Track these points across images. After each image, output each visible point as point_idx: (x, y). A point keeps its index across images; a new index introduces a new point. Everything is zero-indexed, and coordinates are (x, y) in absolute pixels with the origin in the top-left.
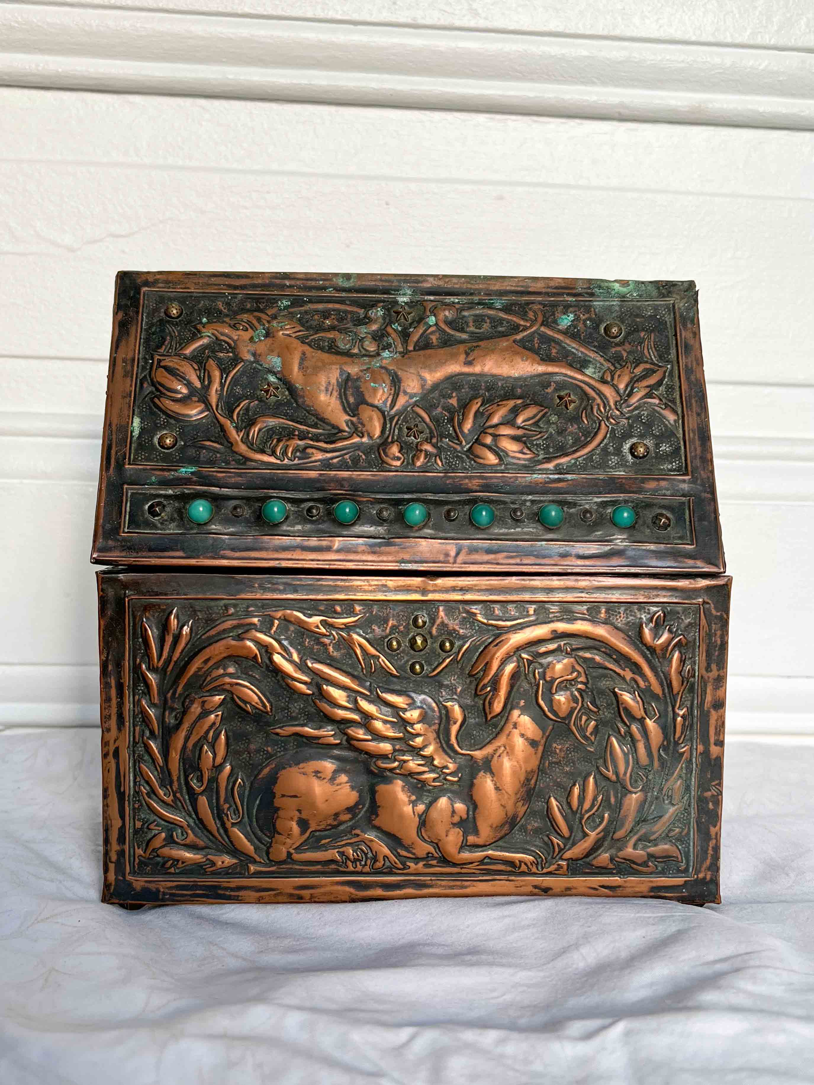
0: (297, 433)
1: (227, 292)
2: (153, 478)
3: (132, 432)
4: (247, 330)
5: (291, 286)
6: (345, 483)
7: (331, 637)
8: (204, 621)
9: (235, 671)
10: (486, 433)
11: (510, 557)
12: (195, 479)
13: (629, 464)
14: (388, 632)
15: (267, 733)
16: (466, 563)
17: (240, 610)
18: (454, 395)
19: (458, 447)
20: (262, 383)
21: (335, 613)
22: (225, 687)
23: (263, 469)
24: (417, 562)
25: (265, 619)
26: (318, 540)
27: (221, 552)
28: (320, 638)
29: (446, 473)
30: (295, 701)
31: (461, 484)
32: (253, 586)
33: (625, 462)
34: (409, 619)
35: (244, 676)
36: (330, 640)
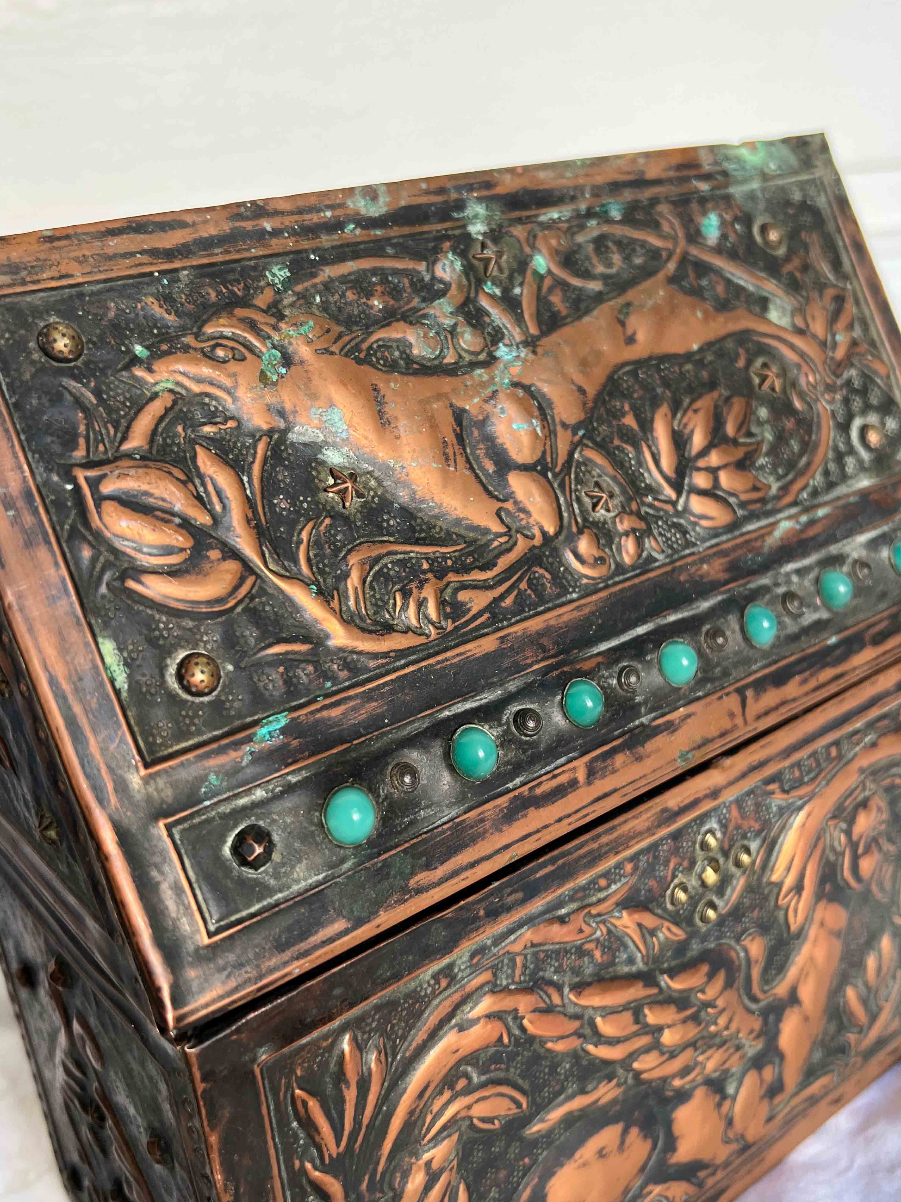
0: (425, 566)
1: (155, 269)
2: (212, 777)
3: (112, 681)
4: (244, 359)
5: (276, 233)
6: (544, 641)
7: (598, 933)
8: (403, 1025)
9: (469, 1078)
10: (699, 469)
11: (804, 681)
12: (295, 743)
13: (867, 465)
14: (669, 878)
15: (522, 1139)
16: (758, 717)
17: (460, 970)
18: (627, 408)
19: (669, 508)
20: (319, 473)
21: (600, 890)
22: (459, 1116)
23: (403, 667)
24: (699, 747)
25: (502, 962)
26: (555, 777)
27: (412, 883)
28: (583, 944)
29: (672, 562)
30: (558, 1065)
31: (702, 577)
32: (477, 918)
33: (860, 462)
34: (694, 843)
35: (483, 1078)
36: (597, 939)
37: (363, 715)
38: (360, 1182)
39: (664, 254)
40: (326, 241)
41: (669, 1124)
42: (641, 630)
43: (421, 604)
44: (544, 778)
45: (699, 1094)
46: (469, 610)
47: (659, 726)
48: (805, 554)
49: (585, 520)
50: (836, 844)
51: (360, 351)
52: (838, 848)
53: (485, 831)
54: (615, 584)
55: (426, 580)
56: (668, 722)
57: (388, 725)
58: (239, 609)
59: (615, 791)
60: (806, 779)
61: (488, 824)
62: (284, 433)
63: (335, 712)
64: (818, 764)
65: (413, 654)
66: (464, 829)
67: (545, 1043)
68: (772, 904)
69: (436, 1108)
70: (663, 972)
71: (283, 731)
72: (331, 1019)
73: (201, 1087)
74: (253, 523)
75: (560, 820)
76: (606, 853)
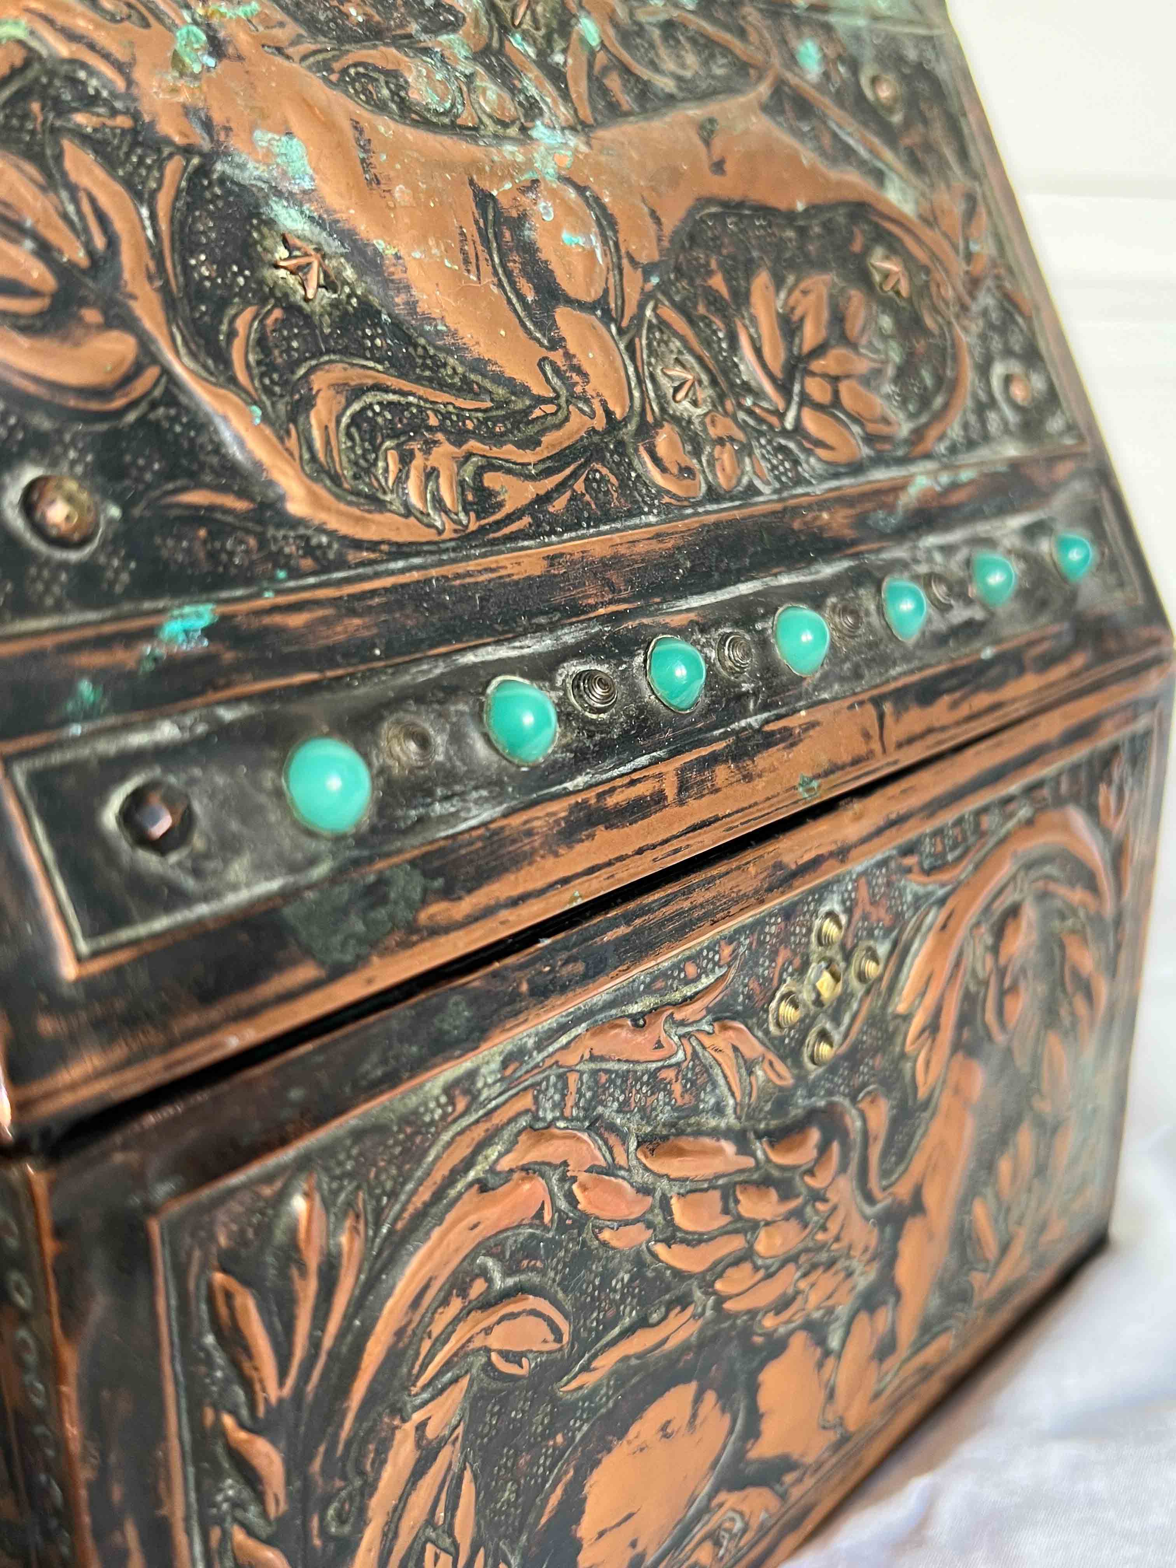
2: (85, 686)
4: (145, 25)
6: (613, 575)
7: (680, 1056)
8: (394, 1171)
9: (490, 1281)
11: (954, 705)
12: (229, 656)
13: (1012, 427)
14: (775, 983)
15: (554, 1400)
16: (900, 746)
17: (486, 1085)
18: (714, 265)
19: (774, 420)
20: (263, 237)
21: (687, 982)
22: (472, 1346)
23: (402, 571)
24: (827, 773)
25: (547, 1078)
26: (633, 783)
27: (423, 917)
28: (659, 1069)
29: (781, 500)
30: (614, 1274)
31: (821, 529)
32: (515, 996)
33: (1005, 423)
34: (810, 930)
35: (510, 1281)
36: (678, 1064)
37: (339, 633)
38: (310, 1458)
41: (754, 1391)
42: (745, 588)
44: (618, 782)
45: (797, 1343)
46: (501, 505)
47: (772, 733)
48: (947, 527)
49: (663, 410)
50: (980, 967)
51: (331, 71)
52: (982, 975)
53: (533, 852)
54: (707, 513)
55: (435, 442)
56: (785, 729)
57: (379, 658)
58: (131, 417)
59: (717, 819)
60: (950, 857)
61: (538, 841)
63: (296, 620)
64: (965, 839)
65: (418, 554)
66: (502, 843)
67: (601, 1229)
68: (898, 1049)
69: (437, 1328)
70: (759, 1136)
71: (208, 632)
72: (284, 1142)
73: (50, 1246)
74: (158, 283)
75: (640, 851)
76: (699, 919)
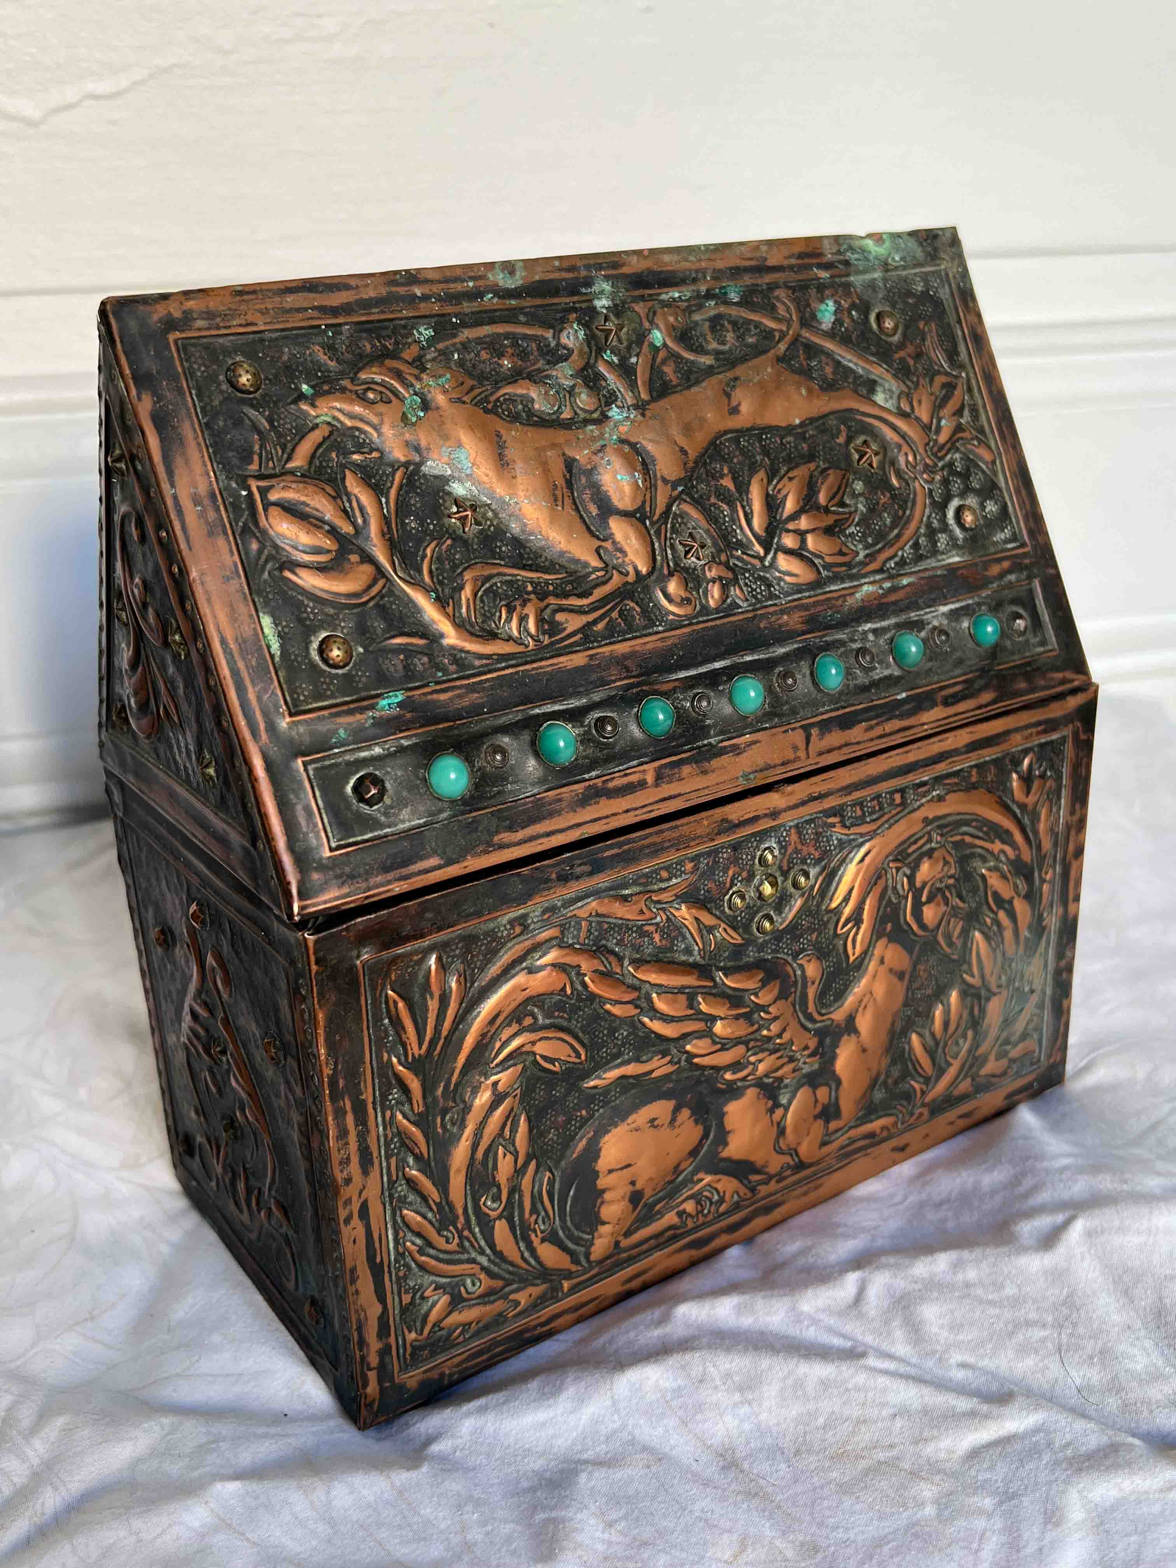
0: (530, 588)
1: (323, 323)
2: (341, 732)
3: (269, 647)
4: (390, 402)
5: (425, 298)
6: (629, 663)
7: (658, 919)
8: (481, 958)
9: (535, 1018)
10: (788, 531)
11: (871, 728)
12: (409, 715)
13: (960, 542)
14: (728, 885)
15: (580, 1090)
16: (821, 754)
17: (533, 922)
18: (726, 471)
19: (756, 562)
20: (445, 501)
21: (662, 880)
22: (524, 1049)
23: (503, 669)
24: (762, 770)
25: (570, 923)
26: (626, 775)
27: (496, 839)
28: (643, 925)
29: (753, 610)
30: (616, 1030)
31: (780, 626)
32: (548, 880)
33: (953, 539)
34: (754, 858)
35: (548, 1021)
36: (657, 924)
37: (466, 702)
38: (436, 1087)
39: (777, 335)
40: (467, 307)
41: (721, 1116)
42: (718, 665)
43: (523, 619)
44: (617, 775)
45: (751, 1093)
46: (565, 629)
47: (725, 747)
48: (883, 617)
49: (677, 564)
50: (899, 887)
51: (488, 402)
52: (901, 892)
53: (561, 810)
54: (698, 623)
55: (529, 600)
56: (734, 745)
57: (486, 713)
58: (371, 604)
59: (680, 795)
60: (868, 819)
61: (564, 804)
62: (419, 465)
63: (443, 697)
64: (881, 809)
65: (514, 658)
66: (543, 805)
67: (604, 1004)
68: (831, 932)
69: (504, 1036)
70: (719, 969)
71: (400, 704)
72: (422, 936)
73: (315, 969)
74: (387, 537)
75: (627, 811)
76: (668, 848)
